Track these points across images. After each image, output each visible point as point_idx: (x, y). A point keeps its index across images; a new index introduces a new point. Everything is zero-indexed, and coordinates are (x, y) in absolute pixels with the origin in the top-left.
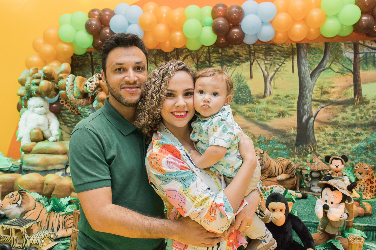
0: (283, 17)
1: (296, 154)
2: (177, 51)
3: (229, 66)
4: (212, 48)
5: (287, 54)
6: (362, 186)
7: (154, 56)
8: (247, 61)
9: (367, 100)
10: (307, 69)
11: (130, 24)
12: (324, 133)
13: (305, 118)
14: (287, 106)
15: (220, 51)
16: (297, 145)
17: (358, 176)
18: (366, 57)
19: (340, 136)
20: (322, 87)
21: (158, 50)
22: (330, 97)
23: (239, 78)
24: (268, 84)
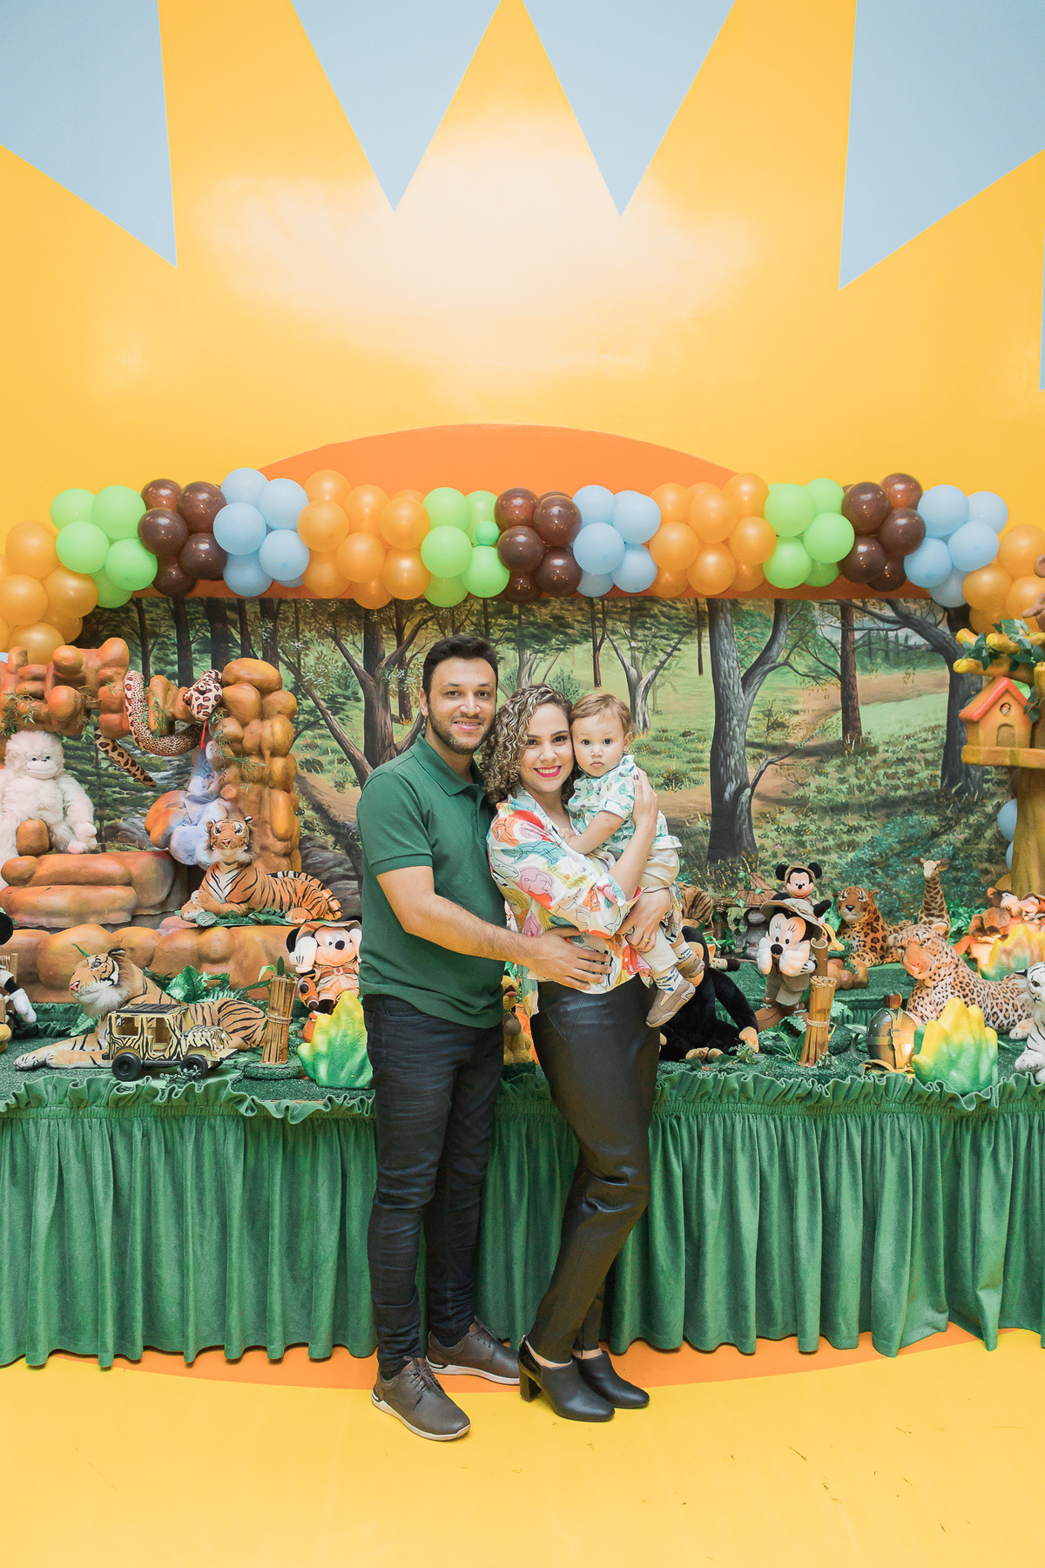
0: (675, 537)
1: (709, 881)
2: (395, 605)
3: (539, 651)
4: (494, 603)
5: (685, 625)
6: (854, 939)
7: (333, 618)
8: (587, 641)
9: (873, 746)
10: (735, 665)
11: (269, 530)
12: (776, 827)
13: (731, 788)
14: (686, 759)
15: (516, 610)
16: (712, 858)
17: (846, 915)
18: (870, 640)
19: (812, 833)
20: (770, 710)
21: (341, 602)
22: (788, 735)
23: (566, 684)
24: (639, 700)
